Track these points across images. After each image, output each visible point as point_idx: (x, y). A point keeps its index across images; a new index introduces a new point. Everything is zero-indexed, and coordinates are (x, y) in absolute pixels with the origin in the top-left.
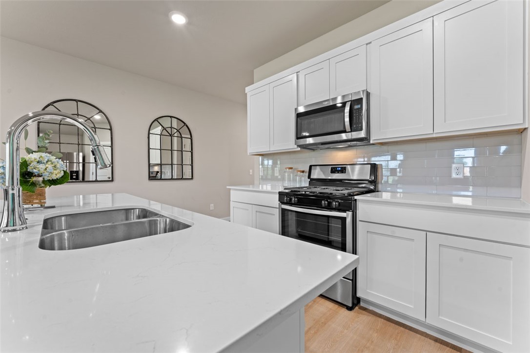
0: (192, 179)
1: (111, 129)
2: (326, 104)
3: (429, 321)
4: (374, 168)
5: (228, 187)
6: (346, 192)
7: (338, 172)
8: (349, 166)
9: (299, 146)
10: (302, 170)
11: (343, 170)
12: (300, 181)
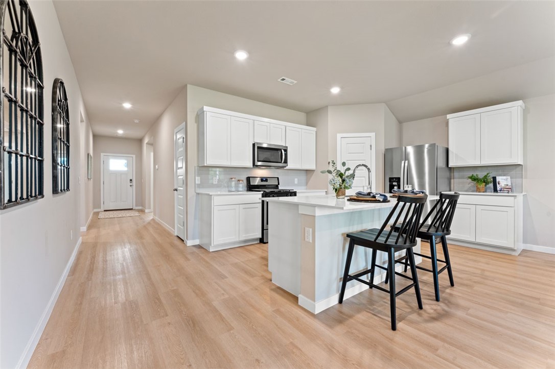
4: (278, 179)
7: (264, 181)
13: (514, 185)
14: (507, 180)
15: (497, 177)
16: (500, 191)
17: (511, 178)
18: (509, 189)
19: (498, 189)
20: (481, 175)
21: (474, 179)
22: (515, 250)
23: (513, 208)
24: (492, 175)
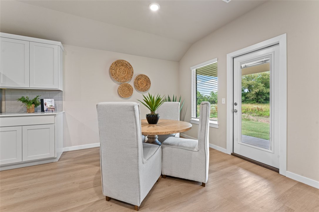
13: (57, 105)
14: (51, 102)
15: (44, 100)
16: (46, 111)
17: (54, 100)
18: (53, 109)
19: (45, 109)
20: (31, 97)
21: (25, 101)
22: (56, 158)
23: (54, 124)
24: (40, 98)
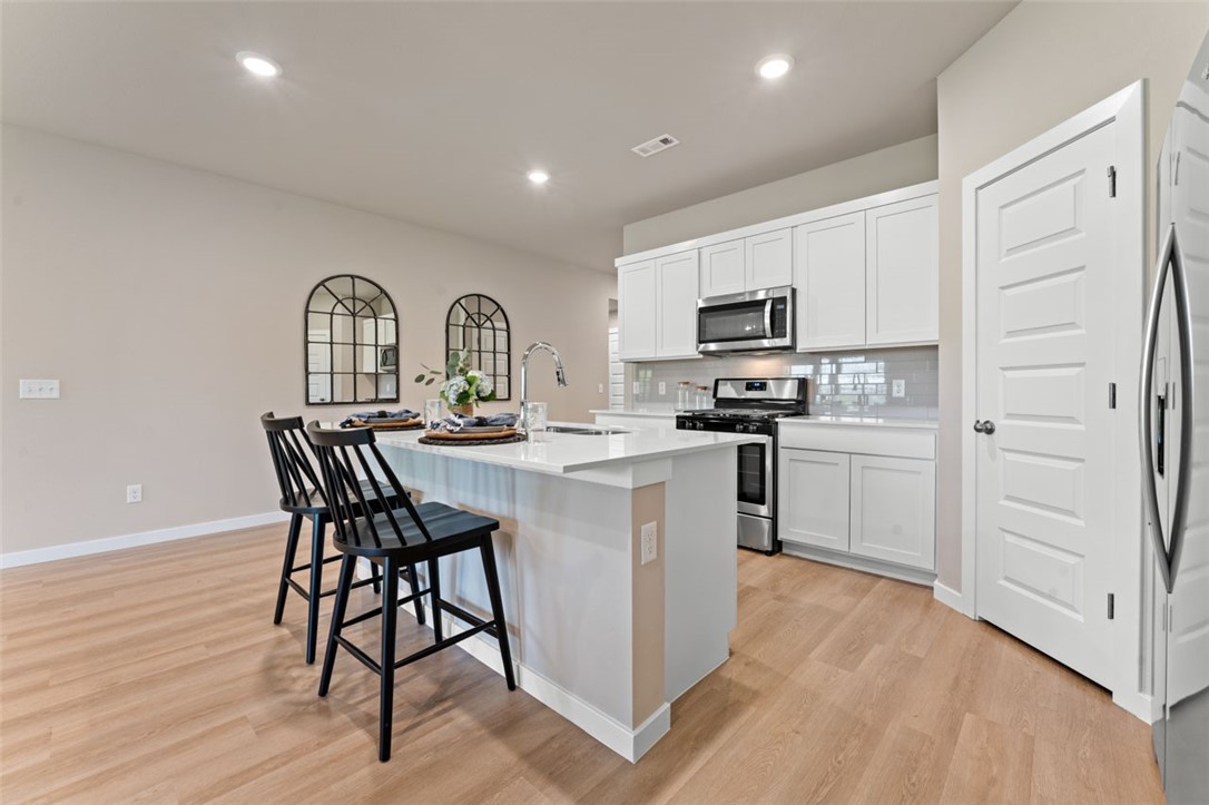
0: (509, 399)
1: (396, 320)
2: (740, 299)
3: (854, 550)
4: (803, 384)
5: (591, 411)
6: (765, 413)
7: (756, 389)
8: (771, 381)
9: (701, 352)
10: (703, 385)
11: (763, 387)
12: (701, 402)
